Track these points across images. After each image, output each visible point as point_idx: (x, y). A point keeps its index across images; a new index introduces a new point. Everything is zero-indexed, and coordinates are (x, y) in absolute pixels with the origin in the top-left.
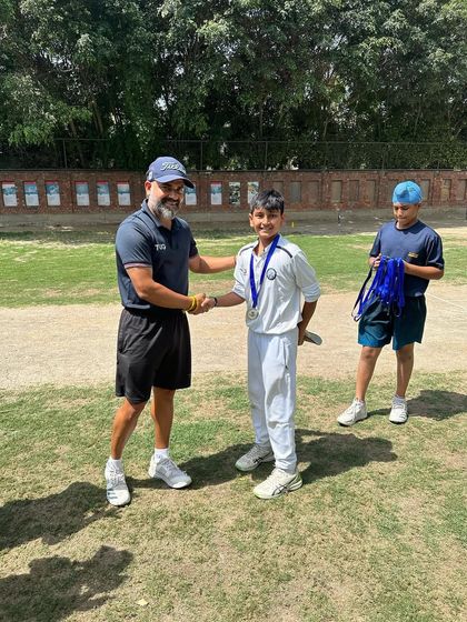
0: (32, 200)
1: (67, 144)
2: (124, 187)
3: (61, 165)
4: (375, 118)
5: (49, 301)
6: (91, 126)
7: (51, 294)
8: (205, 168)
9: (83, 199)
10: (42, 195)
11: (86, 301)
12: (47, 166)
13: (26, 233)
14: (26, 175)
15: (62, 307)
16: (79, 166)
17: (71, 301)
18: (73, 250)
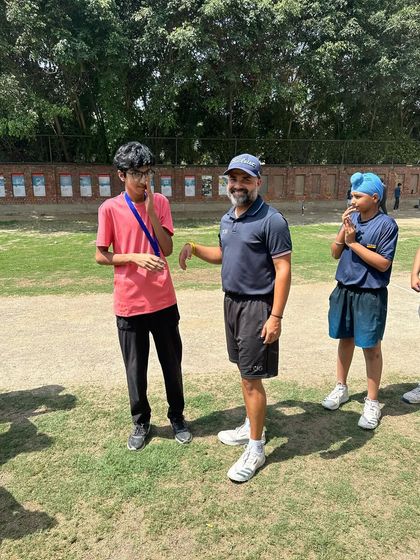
0: (20, 191)
1: (52, 140)
2: (105, 179)
3: (46, 159)
4: (334, 118)
5: (21, 292)
6: (75, 124)
7: (25, 284)
8: (179, 163)
9: (67, 191)
10: (29, 187)
11: (57, 291)
12: (34, 160)
13: (12, 222)
14: (14, 168)
15: (33, 299)
16: (64, 160)
17: (43, 291)
18: (55, 239)
